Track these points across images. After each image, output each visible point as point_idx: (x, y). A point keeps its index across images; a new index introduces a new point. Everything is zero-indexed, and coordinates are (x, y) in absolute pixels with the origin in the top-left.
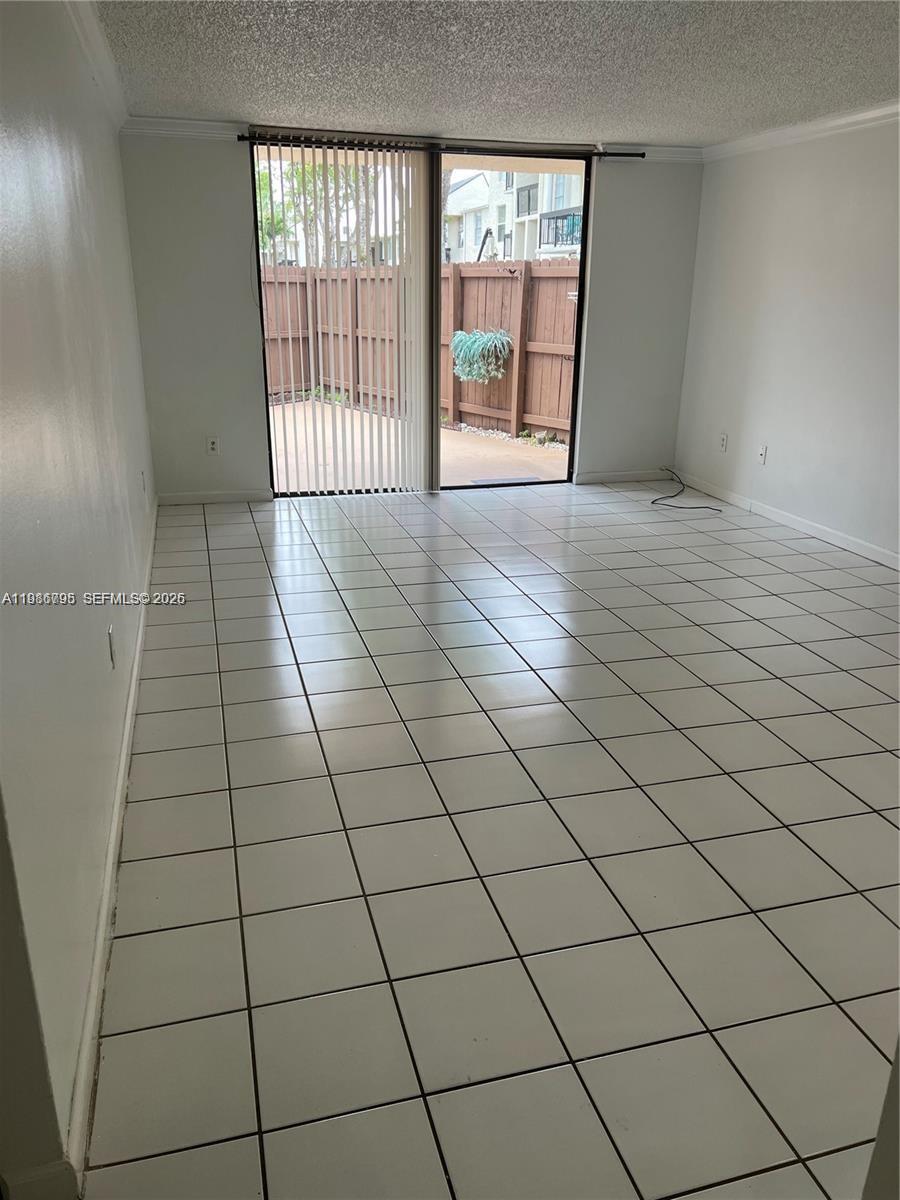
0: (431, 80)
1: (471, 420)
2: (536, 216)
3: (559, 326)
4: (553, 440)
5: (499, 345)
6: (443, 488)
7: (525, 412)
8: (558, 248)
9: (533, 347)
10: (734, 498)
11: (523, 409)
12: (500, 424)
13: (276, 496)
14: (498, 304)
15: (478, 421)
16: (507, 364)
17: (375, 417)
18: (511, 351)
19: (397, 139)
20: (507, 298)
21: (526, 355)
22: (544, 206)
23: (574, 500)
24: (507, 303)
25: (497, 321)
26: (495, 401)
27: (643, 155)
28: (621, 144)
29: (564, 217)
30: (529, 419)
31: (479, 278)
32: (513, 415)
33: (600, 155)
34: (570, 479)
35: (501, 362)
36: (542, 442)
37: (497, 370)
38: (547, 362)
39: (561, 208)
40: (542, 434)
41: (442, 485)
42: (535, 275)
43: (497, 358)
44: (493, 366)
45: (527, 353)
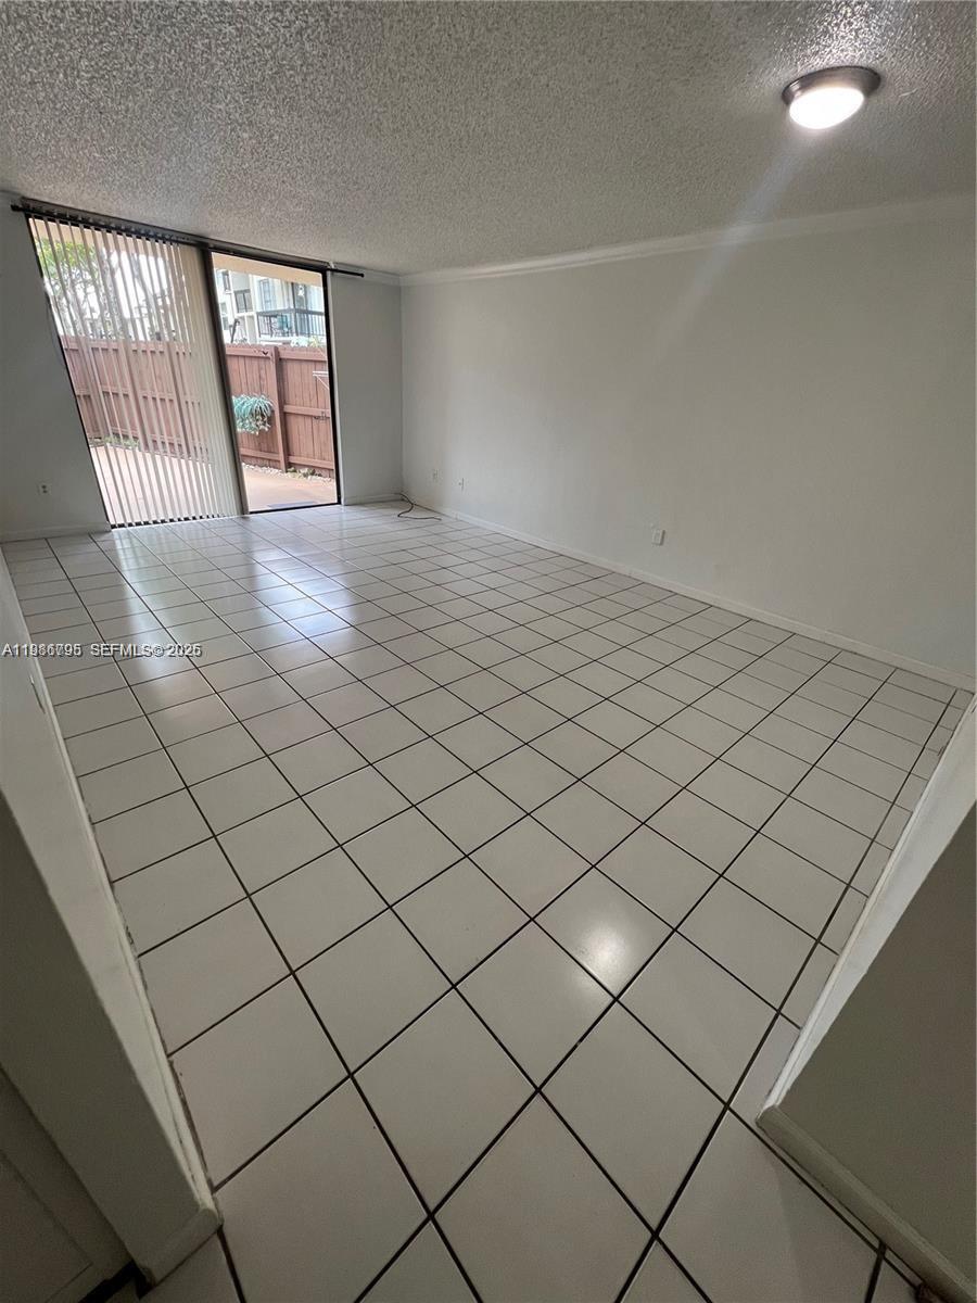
0: (213, 183)
1: (248, 460)
2: (250, 314)
3: (306, 395)
4: (313, 474)
5: (263, 407)
6: (252, 513)
7: (289, 455)
8: (274, 338)
9: (288, 408)
10: (447, 511)
11: (288, 452)
12: (273, 464)
13: (114, 527)
14: (256, 377)
15: (254, 461)
16: (271, 420)
17: (183, 461)
18: (273, 412)
19: (171, 233)
20: (263, 372)
21: (284, 415)
22: (257, 306)
23: (344, 517)
24: (263, 376)
25: (257, 389)
26: (264, 446)
27: (362, 275)
28: (346, 265)
29: (275, 316)
30: (293, 459)
31: (238, 356)
32: (281, 457)
33: (332, 270)
34: (339, 502)
35: (266, 419)
36: (305, 475)
37: (264, 425)
38: (300, 419)
39: (269, 309)
40: (306, 470)
41: (250, 510)
42: (282, 357)
43: (262, 415)
44: (260, 422)
45: (285, 413)
